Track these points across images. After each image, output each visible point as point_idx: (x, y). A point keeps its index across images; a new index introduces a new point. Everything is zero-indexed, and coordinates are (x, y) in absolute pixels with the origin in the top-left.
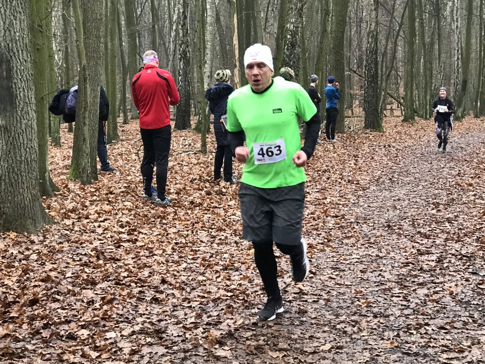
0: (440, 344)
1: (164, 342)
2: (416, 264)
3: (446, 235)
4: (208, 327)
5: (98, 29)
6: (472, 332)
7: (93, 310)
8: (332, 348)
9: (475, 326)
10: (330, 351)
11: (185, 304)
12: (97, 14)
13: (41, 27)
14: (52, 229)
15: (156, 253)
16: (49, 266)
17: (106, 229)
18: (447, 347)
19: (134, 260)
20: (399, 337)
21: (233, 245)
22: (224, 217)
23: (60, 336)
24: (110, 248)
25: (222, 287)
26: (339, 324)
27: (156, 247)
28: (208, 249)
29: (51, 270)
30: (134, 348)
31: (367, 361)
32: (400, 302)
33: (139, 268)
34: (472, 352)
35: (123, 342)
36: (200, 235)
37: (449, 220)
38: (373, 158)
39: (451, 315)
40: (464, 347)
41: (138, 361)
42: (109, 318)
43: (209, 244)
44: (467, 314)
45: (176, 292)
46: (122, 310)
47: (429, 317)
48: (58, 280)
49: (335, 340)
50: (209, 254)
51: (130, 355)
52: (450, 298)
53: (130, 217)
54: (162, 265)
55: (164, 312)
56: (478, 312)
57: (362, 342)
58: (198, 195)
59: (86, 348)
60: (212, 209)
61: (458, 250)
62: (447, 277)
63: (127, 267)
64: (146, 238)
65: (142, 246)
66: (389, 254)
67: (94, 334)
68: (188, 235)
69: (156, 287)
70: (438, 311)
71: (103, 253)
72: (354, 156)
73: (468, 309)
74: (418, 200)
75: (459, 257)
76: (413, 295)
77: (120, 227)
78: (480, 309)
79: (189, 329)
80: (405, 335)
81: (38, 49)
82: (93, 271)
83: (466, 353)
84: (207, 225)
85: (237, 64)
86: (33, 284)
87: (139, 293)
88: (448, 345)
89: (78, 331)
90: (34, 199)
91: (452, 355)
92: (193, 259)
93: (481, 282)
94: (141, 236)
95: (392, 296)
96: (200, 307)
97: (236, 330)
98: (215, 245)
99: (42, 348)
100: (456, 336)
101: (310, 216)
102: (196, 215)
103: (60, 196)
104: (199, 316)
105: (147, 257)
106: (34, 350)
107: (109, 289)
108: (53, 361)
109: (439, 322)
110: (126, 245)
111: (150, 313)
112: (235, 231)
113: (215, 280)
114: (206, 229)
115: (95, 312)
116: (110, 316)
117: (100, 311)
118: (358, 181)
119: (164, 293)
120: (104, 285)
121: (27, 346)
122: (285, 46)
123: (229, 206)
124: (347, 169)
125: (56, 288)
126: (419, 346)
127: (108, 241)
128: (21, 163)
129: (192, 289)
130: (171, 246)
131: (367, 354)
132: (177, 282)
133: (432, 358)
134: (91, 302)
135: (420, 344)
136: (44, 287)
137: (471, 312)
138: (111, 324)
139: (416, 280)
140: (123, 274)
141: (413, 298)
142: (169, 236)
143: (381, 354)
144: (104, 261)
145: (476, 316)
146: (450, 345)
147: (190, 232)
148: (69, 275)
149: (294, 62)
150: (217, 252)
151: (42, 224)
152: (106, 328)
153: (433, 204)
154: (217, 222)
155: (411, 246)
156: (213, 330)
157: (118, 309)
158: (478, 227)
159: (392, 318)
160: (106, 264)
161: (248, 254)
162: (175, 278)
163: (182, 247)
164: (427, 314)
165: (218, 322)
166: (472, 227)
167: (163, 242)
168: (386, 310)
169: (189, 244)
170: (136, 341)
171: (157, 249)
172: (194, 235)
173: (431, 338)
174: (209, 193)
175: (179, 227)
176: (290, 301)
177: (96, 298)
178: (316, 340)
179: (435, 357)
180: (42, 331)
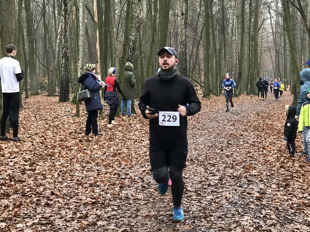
0: (218, 226)
1: (53, 229)
2: (206, 181)
3: (225, 165)
4: (80, 220)
5: (10, 38)
6: (237, 219)
7: (8, 211)
9: (239, 216)
11: (66, 207)
12: (9, 29)
15: (48, 177)
17: (15, 163)
18: (222, 228)
19: (34, 182)
20: (195, 223)
21: (96, 171)
22: (90, 155)
24: (18, 174)
25: (89, 196)
26: (159, 216)
27: (47, 173)
28: (80, 174)
32: (196, 204)
33: (37, 186)
34: (237, 230)
35: (27, 229)
36: (76, 166)
37: (227, 156)
39: (226, 210)
40: (232, 228)
43: (81, 171)
44: (235, 209)
45: (61, 200)
46: (27, 211)
47: (213, 212)
50: (81, 178)
52: (225, 201)
53: (31, 156)
54: (51, 184)
55: (53, 211)
56: (241, 208)
58: (74, 142)
60: (83, 150)
61: (232, 173)
62: (224, 189)
63: (29, 186)
64: (41, 168)
65: (39, 173)
66: (191, 176)
67: (9, 225)
68: (67, 166)
69: (48, 197)
70: (218, 208)
71: (14, 178)
73: (236, 206)
74: (210, 145)
75: (232, 177)
76: (204, 199)
77: (25, 161)
78: (243, 206)
79: (69, 221)
80: (198, 222)
82: (8, 189)
84: (80, 160)
85: (99, 60)
87: (37, 201)
88: (223, 227)
92: (71, 180)
93: (244, 191)
94: (38, 167)
95: (192, 200)
96: (75, 208)
97: (97, 221)
98: (85, 172)
100: (227, 222)
101: (143, 154)
102: (73, 154)
104: (75, 213)
107: (18, 199)
109: (218, 214)
110: (28, 172)
111: (44, 212)
112: (97, 163)
113: (84, 192)
114: (79, 162)
116: (19, 215)
117: (13, 212)
119: (53, 201)
120: (15, 196)
122: (129, 50)
123: (93, 148)
127: (17, 170)
129: (70, 198)
130: (57, 173)
132: (61, 194)
134: (7, 207)
135: (207, 227)
137: (237, 208)
138: (20, 219)
139: (206, 191)
140: (27, 190)
141: (204, 201)
142: (56, 167)
144: (15, 182)
145: (240, 210)
146: (224, 227)
147: (69, 164)
149: (134, 60)
150: (86, 176)
152: (17, 222)
154: (86, 158)
155: (204, 171)
156: (83, 222)
157: (24, 210)
158: (244, 160)
159: (191, 213)
160: (16, 184)
161: (105, 177)
162: (59, 192)
163: (64, 173)
164: (211, 210)
165: (86, 216)
166: (241, 160)
167: (52, 170)
168: (188, 208)
169: (68, 172)
170: (36, 228)
171: (48, 175)
172: (72, 166)
173: (213, 223)
174: (81, 141)
175: (62, 161)
176: (130, 204)
177: (10, 204)
178: (145, 225)
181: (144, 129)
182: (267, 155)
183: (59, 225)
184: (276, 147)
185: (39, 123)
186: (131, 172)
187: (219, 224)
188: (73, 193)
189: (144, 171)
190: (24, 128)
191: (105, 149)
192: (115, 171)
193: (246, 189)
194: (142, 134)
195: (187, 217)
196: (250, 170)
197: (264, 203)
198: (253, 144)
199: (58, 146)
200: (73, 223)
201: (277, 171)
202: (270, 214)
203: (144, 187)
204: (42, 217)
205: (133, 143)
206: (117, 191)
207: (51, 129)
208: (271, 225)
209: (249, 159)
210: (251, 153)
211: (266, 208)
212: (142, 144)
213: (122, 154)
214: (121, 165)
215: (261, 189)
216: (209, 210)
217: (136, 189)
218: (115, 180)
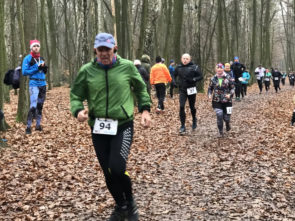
0: (230, 209)
1: (73, 211)
2: (219, 166)
3: (237, 150)
4: (99, 202)
5: (33, 33)
6: (248, 202)
8: (170, 212)
9: (250, 199)
10: (168, 214)
11: (86, 190)
12: (32, 24)
14: (7, 150)
15: (68, 163)
16: (5, 171)
17: (39, 150)
19: (56, 167)
20: (207, 206)
23: (13, 209)
24: (41, 160)
26: (174, 199)
27: (68, 159)
29: (6, 174)
30: (56, 215)
31: (189, 218)
32: (209, 187)
33: (59, 172)
34: (248, 212)
35: (49, 211)
37: (240, 142)
39: (237, 193)
40: (243, 210)
42: (41, 199)
44: (246, 193)
45: (80, 184)
47: (225, 195)
48: (10, 179)
49: (171, 208)
51: (54, 218)
52: (237, 185)
53: (53, 143)
54: (72, 169)
55: (73, 195)
57: (186, 208)
59: (28, 215)
61: (244, 158)
62: (237, 173)
63: (51, 171)
64: (63, 154)
65: (60, 159)
66: (204, 161)
67: (32, 208)
68: (87, 153)
69: (69, 182)
70: (230, 192)
71: (37, 163)
73: (247, 190)
75: (244, 162)
76: (217, 183)
77: (47, 148)
78: (254, 190)
79: (88, 204)
80: (211, 204)
82: (31, 174)
83: (244, 213)
87: (58, 185)
89: (23, 206)
92: (90, 166)
93: (255, 175)
94: (60, 153)
95: (205, 184)
96: (94, 192)
100: (239, 204)
101: (159, 141)
103: (11, 131)
104: (94, 197)
105: (63, 165)
107: (41, 183)
109: (230, 197)
110: (49, 158)
111: (65, 195)
115: (33, 195)
116: (42, 198)
117: (36, 195)
118: (188, 121)
119: (73, 185)
120: (38, 181)
122: (145, 42)
125: (10, 183)
126: (218, 210)
127: (40, 156)
129: (89, 182)
130: (78, 158)
131: (189, 215)
132: (81, 179)
133: (225, 216)
134: (30, 190)
136: (2, 183)
137: (248, 192)
138: (43, 202)
139: (219, 175)
140: (49, 175)
141: (217, 185)
142: (76, 153)
143: (196, 215)
144: (38, 168)
145: (251, 193)
146: (235, 209)
147: (88, 151)
148: (17, 176)
149: (150, 52)
152: (40, 204)
153: (231, 133)
155: (217, 156)
156: (101, 204)
157: (46, 193)
158: (256, 146)
159: (204, 196)
162: (80, 177)
163: (84, 159)
164: (224, 193)
165: (104, 199)
166: (253, 146)
167: (73, 157)
168: (201, 191)
169: (88, 158)
170: (57, 210)
171: (69, 160)
172: (91, 153)
173: (225, 206)
175: (82, 148)
176: (146, 188)
177: (33, 188)
178: (160, 208)
179: (226, 216)
180: (2, 206)
181: (159, 117)
182: (278, 141)
183: (79, 207)
184: (287, 133)
185: (61, 113)
186: (147, 158)
187: (231, 206)
188: (92, 178)
189: (159, 157)
190: (46, 117)
192: (132, 157)
193: (258, 174)
194: (158, 122)
195: (200, 199)
196: (261, 155)
197: (275, 186)
198: (264, 130)
199: (78, 134)
200: (92, 205)
201: (287, 156)
202: (280, 197)
203: (159, 172)
204: (63, 200)
205: (149, 131)
206: (134, 175)
207: (72, 118)
208: (281, 208)
209: (260, 145)
210: (263, 139)
211: (277, 191)
212: (158, 132)
213: (139, 141)
214: (138, 151)
215: (272, 174)
216: (221, 193)
217: (151, 173)
218: (132, 166)
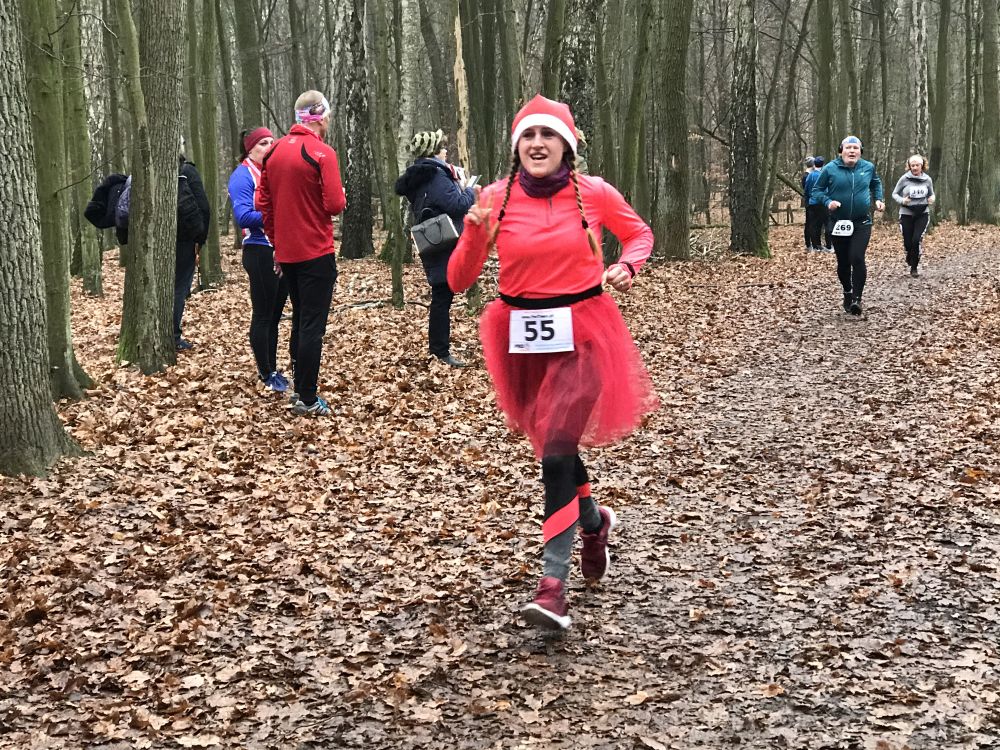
0: (872, 688)
1: (303, 694)
2: (827, 525)
3: (891, 465)
4: (395, 661)
5: (171, 51)
6: (938, 664)
7: (158, 630)
8: (649, 700)
9: (943, 651)
10: (643, 705)
11: (350, 615)
12: (168, 20)
13: (51, 48)
14: (79, 467)
15: (292, 511)
16: (69, 542)
17: (190, 465)
18: (885, 693)
19: (247, 527)
20: (788, 676)
21: (451, 492)
22: (435, 437)
23: (89, 686)
24: (197, 502)
25: (427, 579)
26: (664, 650)
27: (293, 499)
28: (400, 502)
29: (73, 551)
30: (240, 707)
32: (792, 604)
33: (257, 544)
34: (938, 702)
35: (218, 695)
36: (386, 472)
37: (899, 436)
38: (746, 311)
39: (896, 628)
40: (920, 694)
41: (249, 734)
42: (189, 647)
44: (929, 625)
45: (330, 591)
46: (219, 629)
48: (87, 570)
49: (656, 683)
50: (403, 513)
52: (894, 595)
53: (241, 439)
54: (304, 536)
55: (305, 632)
56: (951, 622)
57: (711, 687)
58: (383, 391)
59: (142, 711)
60: (410, 420)
61: (915, 495)
62: (890, 550)
63: (231, 542)
64: (273, 481)
65: (265, 498)
66: (773, 505)
67: (158, 681)
68: (359, 475)
69: (291, 582)
70: (869, 622)
71: (182, 514)
72: (707, 306)
73: (931, 615)
74: (838, 396)
75: (917, 509)
76: (820, 588)
77: (220, 459)
78: (956, 615)
79: (356, 667)
80: (800, 670)
81: (44, 94)
82: (161, 552)
83: (924, 706)
84: (400, 452)
85: (464, 120)
86: (35, 580)
87: (254, 595)
88: (887, 689)
89: (126, 674)
90: (40, 404)
91: (895, 710)
92: (368, 523)
93: (960, 560)
94: (263, 477)
95: (777, 593)
96: (380, 622)
97: (453, 666)
98: (415, 494)
99: (49, 711)
100: (904, 671)
102: (377, 432)
103: (96, 398)
104: (376, 640)
105: (274, 520)
106: (34, 716)
107: (193, 587)
108: (71, 737)
109: (870, 643)
110: (230, 496)
111: (276, 635)
112: (457, 464)
113: (412, 565)
114: (397, 461)
115: (162, 634)
117: (173, 633)
118: (713, 357)
119: (307, 595)
120: (183, 579)
121: (19, 707)
122: (562, 82)
123: (445, 412)
124: (693, 335)
125: (83, 587)
126: (828, 693)
127: (193, 488)
128: (10, 330)
129: (364, 586)
130: (323, 498)
131: (720, 712)
132: (333, 571)
133: (854, 717)
134: (155, 615)
135: (830, 690)
136: (58, 585)
137: (937, 623)
138: (195, 658)
139: (826, 557)
140: (223, 557)
141: (819, 596)
142: (322, 476)
143: (749, 711)
144: (185, 530)
145: (948, 628)
146: (891, 690)
147: (363, 468)
148: (111, 559)
149: (581, 115)
150: (419, 508)
151: (57, 455)
152: (185, 668)
153: (868, 402)
154: (421, 447)
156: (404, 668)
157: (210, 627)
158: (957, 449)
159: (775, 638)
160: (188, 535)
161: (483, 512)
162: (329, 563)
163: (346, 499)
164: (846, 627)
165: (415, 651)
166: (946, 449)
167: (308, 489)
168: (763, 620)
169: (362, 493)
170: (246, 693)
171: (295, 503)
172: (373, 474)
173: (853, 676)
174: (405, 388)
175: (342, 457)
177: (165, 605)
178: (617, 684)
179: (860, 715)
180: (50, 675)
187: (875, 678)
191: (486, 415)
193: (968, 553)
196: (977, 482)
198: (984, 390)
200: (370, 673)
204: (268, 654)
206: (523, 559)
209: (972, 443)
210: (980, 423)
216: (836, 629)
218: (517, 522)
